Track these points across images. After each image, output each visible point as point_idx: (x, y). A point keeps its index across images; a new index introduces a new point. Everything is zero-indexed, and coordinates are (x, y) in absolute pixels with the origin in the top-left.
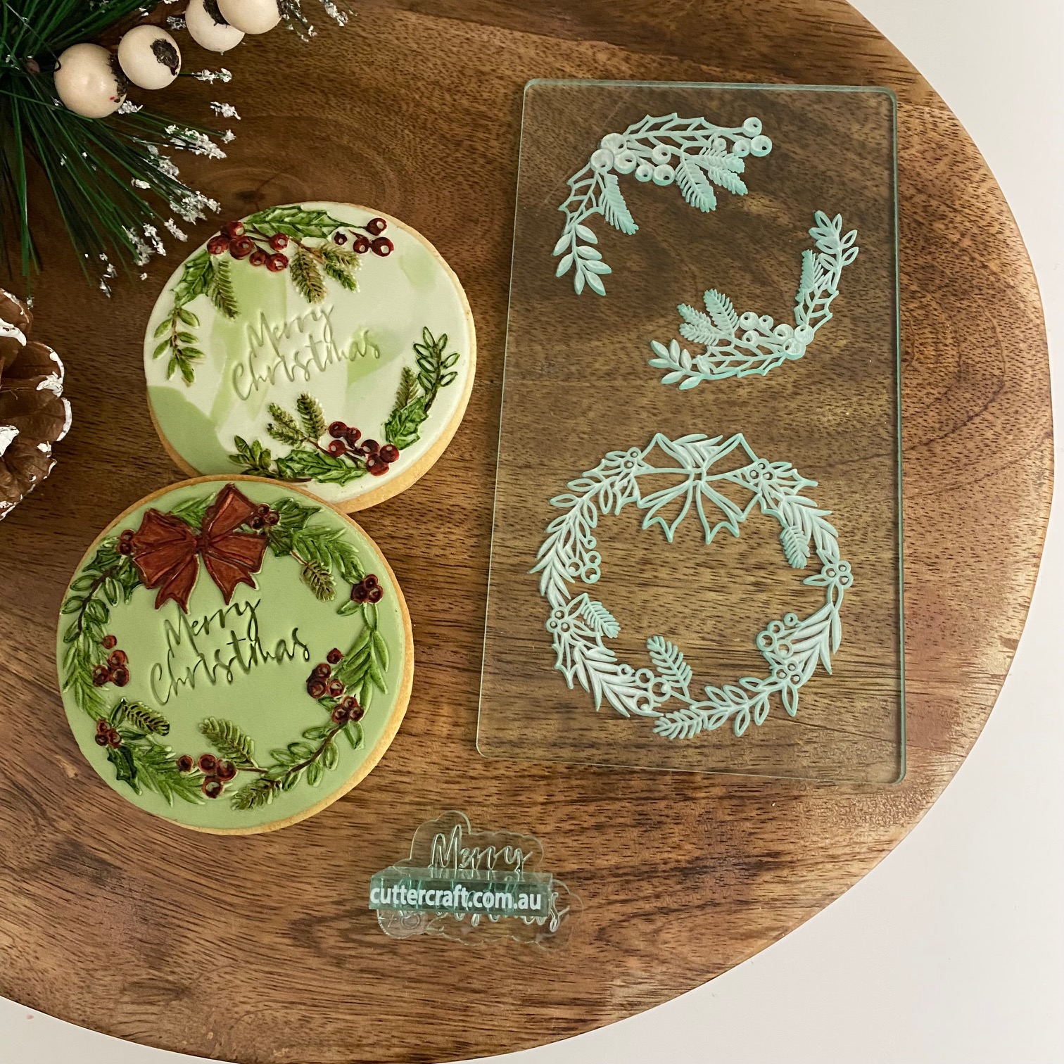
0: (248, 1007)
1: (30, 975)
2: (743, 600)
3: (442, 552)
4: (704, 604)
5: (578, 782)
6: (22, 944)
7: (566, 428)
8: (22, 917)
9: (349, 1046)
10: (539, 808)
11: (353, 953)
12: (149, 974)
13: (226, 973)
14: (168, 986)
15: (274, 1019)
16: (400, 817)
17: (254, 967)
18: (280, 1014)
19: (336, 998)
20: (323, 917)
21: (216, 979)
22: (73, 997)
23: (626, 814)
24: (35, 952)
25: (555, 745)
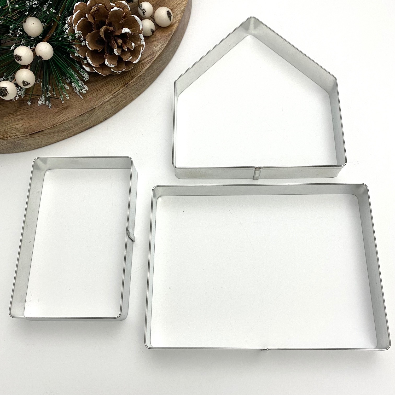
6: (24, 123)
8: (21, 119)
9: (110, 92)
14: (63, 108)
18: (91, 97)
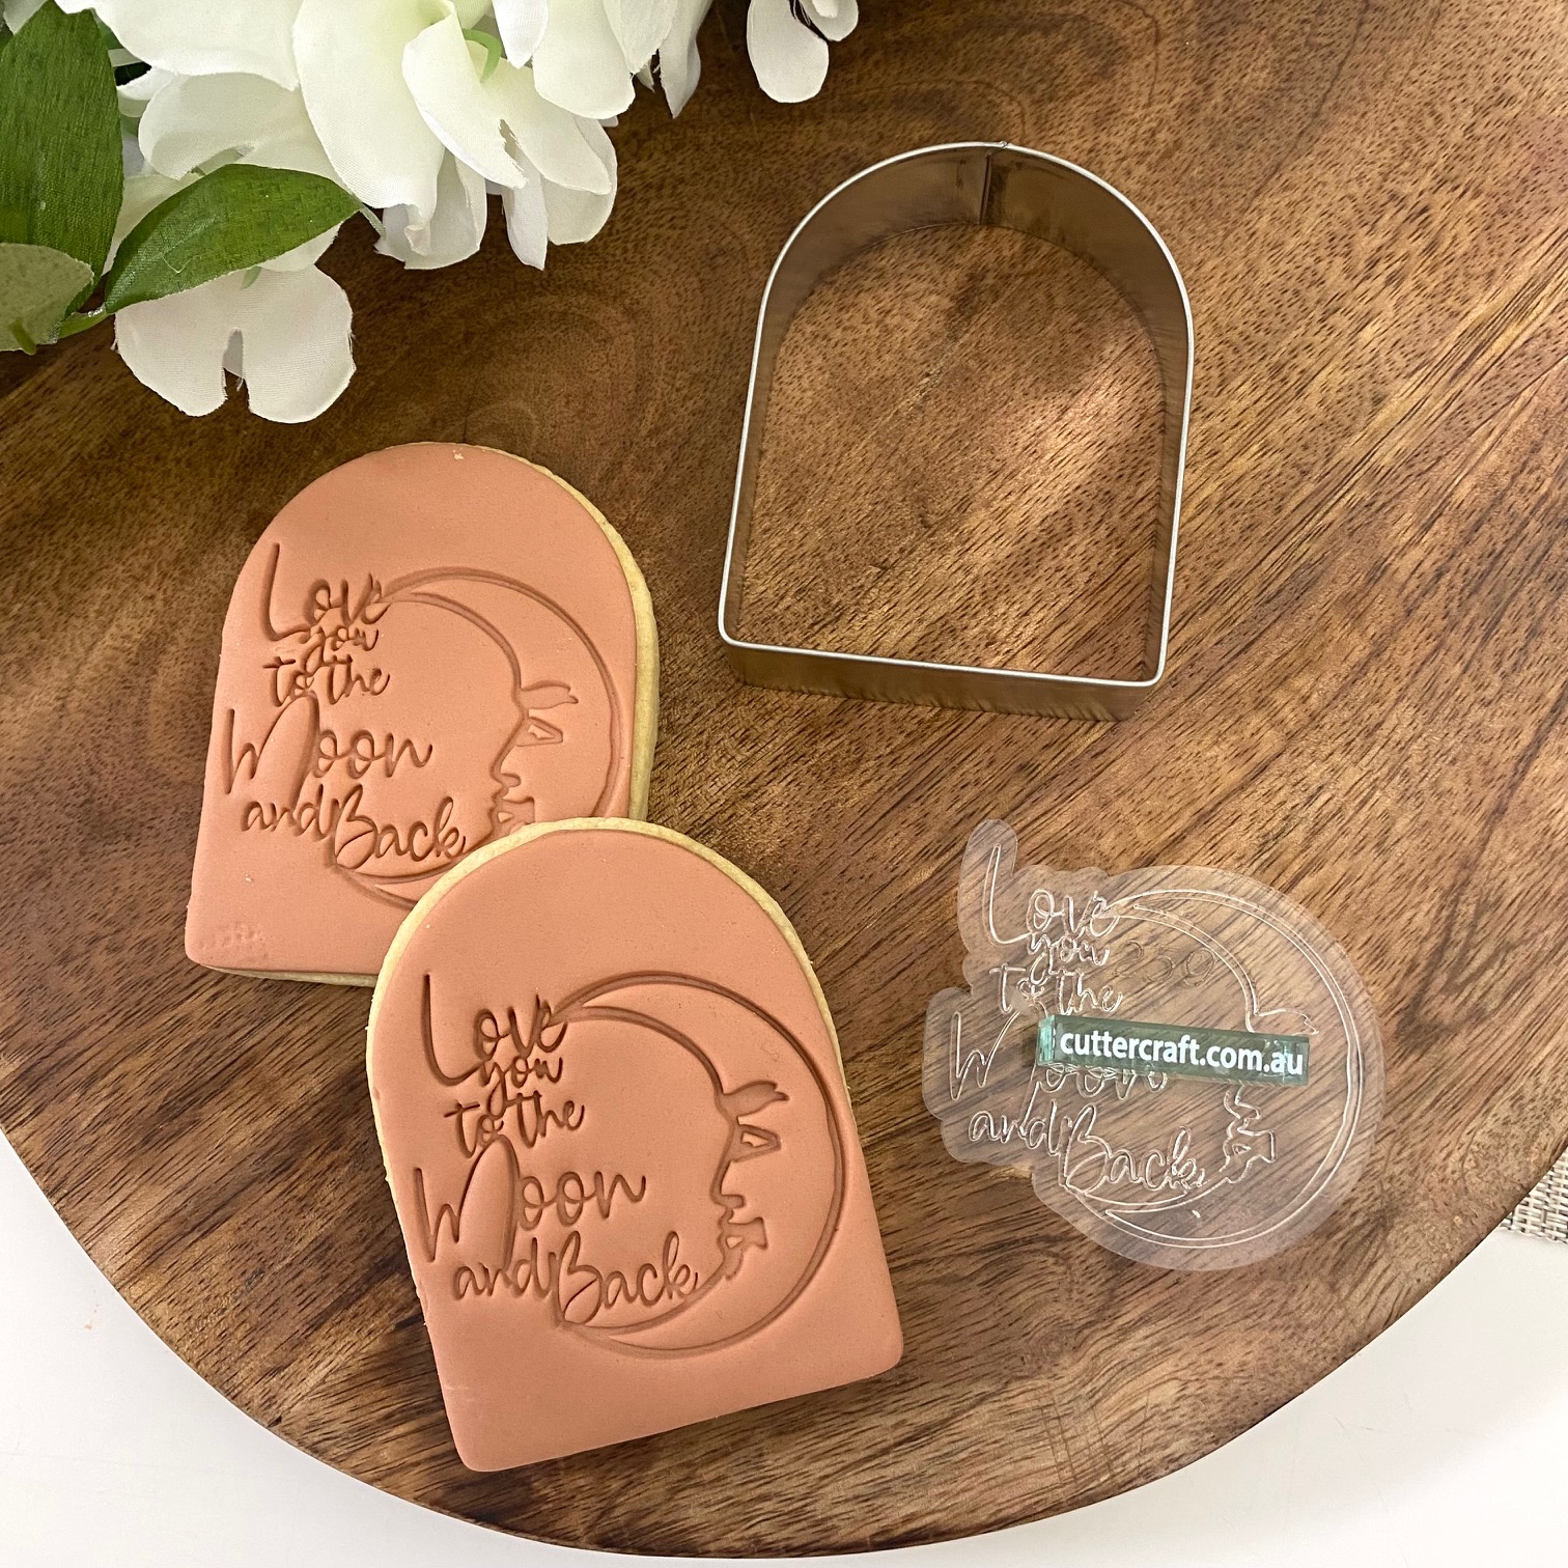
0: (1456, 1155)
1: (1232, 1387)
2: (1396, 306)
3: (1088, 574)
4: (1372, 345)
5: (1469, 617)
7: (1052, 339)
10: (1466, 679)
11: (1479, 993)
12: (1335, 1244)
13: (1399, 1153)
15: (1491, 1134)
16: (1364, 833)
17: (1415, 1115)
19: (1517, 1048)
20: (1414, 999)
21: (1397, 1169)
22: (1298, 1353)
23: (1539, 595)
24: (1210, 1362)
25: (1409, 612)
